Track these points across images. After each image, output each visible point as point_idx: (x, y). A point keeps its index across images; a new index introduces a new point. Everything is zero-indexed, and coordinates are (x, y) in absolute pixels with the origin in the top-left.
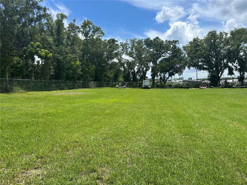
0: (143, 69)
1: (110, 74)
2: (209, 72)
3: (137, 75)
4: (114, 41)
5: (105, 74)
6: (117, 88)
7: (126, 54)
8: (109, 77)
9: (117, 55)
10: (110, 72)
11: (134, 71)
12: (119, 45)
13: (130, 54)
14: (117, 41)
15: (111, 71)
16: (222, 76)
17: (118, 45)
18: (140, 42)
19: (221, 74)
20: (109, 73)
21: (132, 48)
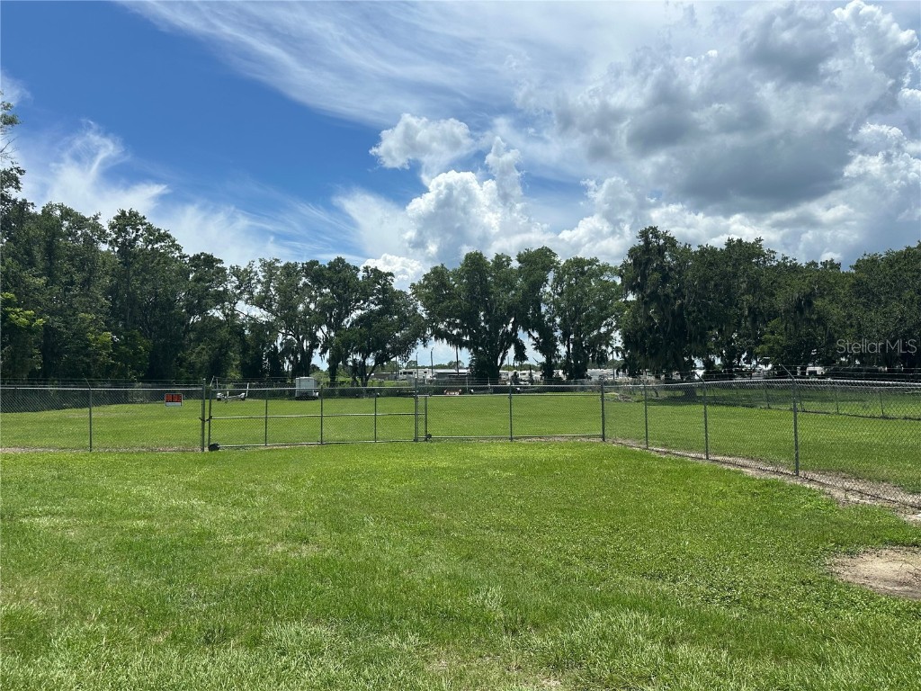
0: (301, 343)
1: (199, 355)
2: (476, 351)
3: (284, 362)
4: (212, 262)
5: (178, 359)
6: (219, 399)
7: (247, 300)
8: (192, 365)
9: (221, 298)
10: (197, 350)
11: (276, 348)
12: (228, 272)
13: (260, 302)
14: (221, 261)
15: (202, 346)
16: (505, 362)
17: (223, 270)
18: (290, 270)
19: (503, 359)
20: (191, 354)
21: (268, 282)
